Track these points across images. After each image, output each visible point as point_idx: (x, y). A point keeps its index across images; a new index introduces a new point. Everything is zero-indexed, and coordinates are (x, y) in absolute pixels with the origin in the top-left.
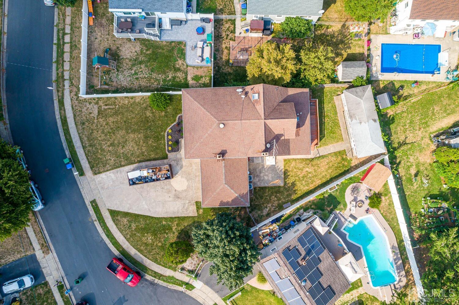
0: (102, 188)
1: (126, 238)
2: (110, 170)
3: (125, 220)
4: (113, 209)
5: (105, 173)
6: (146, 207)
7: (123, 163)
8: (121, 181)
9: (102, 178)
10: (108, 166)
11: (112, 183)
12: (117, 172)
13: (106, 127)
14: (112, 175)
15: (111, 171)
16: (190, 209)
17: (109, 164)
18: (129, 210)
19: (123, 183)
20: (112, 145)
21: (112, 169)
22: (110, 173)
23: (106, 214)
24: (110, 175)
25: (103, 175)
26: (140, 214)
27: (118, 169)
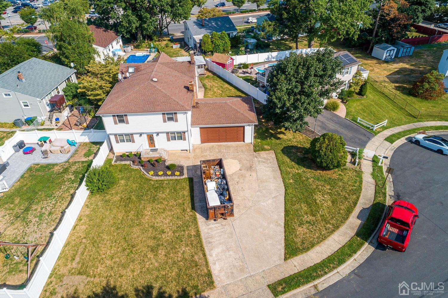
0: (242, 270)
1: (334, 231)
2: (204, 255)
3: (301, 231)
4: (283, 251)
5: (211, 264)
6: (270, 201)
7: (193, 233)
8: (226, 236)
9: (220, 271)
10: (196, 257)
11: (231, 253)
12: (210, 243)
13: (117, 259)
14: (215, 252)
15: (207, 252)
16: (265, 156)
17: (193, 256)
18: (280, 225)
19: (231, 234)
20: (154, 250)
21: (203, 250)
22: (211, 256)
23: (296, 264)
24: (214, 256)
25: (215, 269)
26: (284, 209)
27: (204, 241)
